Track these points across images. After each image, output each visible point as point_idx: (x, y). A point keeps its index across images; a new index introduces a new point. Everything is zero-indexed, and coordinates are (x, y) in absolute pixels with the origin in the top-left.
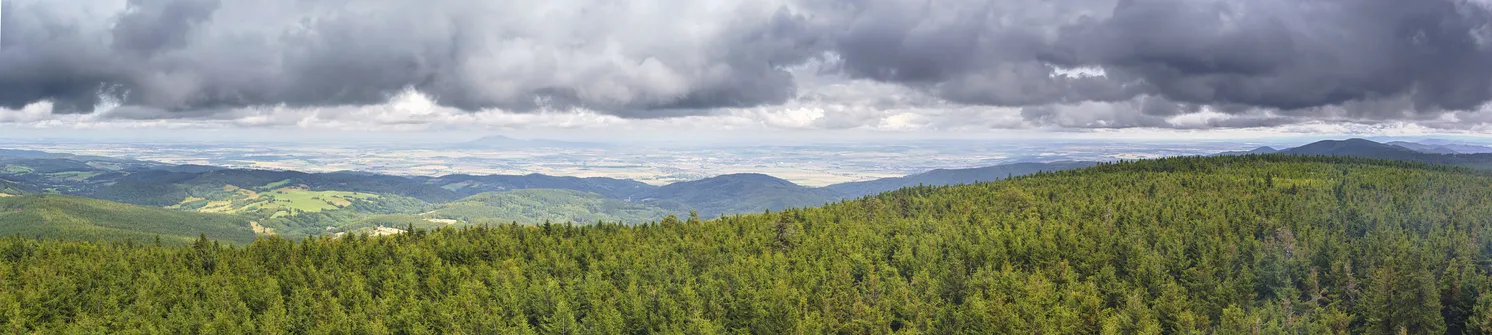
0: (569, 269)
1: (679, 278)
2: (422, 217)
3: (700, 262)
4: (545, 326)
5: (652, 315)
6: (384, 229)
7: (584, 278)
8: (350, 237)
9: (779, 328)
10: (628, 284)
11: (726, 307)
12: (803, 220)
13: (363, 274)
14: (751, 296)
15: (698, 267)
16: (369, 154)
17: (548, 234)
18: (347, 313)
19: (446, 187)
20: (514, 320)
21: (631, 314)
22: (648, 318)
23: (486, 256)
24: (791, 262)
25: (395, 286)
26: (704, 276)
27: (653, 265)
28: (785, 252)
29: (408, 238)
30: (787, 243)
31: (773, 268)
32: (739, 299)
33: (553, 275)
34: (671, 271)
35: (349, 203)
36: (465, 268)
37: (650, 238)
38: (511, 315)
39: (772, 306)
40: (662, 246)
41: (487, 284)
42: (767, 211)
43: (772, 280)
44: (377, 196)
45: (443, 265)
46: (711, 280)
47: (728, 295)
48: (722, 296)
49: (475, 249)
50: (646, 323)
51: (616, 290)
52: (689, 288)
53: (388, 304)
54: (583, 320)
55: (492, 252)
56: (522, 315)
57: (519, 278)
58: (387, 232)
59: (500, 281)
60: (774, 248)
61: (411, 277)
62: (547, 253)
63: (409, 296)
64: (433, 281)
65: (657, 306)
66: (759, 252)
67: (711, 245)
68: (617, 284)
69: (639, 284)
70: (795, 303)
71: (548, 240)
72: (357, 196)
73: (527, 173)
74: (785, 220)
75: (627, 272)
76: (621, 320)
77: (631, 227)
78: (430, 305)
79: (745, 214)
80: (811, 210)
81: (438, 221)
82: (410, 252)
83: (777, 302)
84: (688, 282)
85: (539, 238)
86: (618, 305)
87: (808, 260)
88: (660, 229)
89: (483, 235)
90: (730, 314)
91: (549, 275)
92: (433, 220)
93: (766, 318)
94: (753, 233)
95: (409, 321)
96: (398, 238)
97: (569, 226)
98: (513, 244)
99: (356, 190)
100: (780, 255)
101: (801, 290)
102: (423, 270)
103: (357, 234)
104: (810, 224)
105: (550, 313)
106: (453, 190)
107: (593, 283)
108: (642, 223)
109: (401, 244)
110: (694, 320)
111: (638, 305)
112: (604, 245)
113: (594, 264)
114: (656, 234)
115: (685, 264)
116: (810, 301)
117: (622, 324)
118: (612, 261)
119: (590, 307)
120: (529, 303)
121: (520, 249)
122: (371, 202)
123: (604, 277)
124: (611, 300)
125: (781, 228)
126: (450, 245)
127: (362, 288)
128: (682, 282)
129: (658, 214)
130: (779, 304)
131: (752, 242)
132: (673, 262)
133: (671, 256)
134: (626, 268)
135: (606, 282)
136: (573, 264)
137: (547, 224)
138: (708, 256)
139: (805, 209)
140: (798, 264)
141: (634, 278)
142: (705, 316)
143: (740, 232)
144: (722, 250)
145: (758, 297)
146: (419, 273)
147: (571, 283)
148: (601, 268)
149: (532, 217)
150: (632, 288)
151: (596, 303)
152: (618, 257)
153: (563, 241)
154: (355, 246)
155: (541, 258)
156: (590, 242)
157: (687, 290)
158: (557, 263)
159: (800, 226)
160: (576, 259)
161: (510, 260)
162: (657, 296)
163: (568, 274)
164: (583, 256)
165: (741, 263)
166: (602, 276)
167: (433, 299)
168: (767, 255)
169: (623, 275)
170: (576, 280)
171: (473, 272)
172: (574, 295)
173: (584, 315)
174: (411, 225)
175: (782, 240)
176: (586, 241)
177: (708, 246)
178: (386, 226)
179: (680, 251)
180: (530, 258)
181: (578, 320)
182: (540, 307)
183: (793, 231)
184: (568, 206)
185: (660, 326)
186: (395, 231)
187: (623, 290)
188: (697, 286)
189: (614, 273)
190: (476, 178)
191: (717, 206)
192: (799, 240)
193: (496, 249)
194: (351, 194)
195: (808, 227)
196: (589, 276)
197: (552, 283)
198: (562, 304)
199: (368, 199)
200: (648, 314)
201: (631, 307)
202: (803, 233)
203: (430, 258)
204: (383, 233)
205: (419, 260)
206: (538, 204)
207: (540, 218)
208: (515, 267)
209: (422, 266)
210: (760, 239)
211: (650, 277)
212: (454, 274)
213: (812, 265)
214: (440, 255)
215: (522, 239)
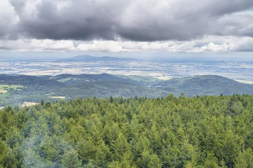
0: (123, 118)
1: (176, 124)
2: (47, 96)
3: (187, 117)
4: (113, 145)
5: (163, 140)
6: (27, 103)
7: (130, 122)
8: (9, 109)
9: (228, 153)
10: (152, 125)
11: (201, 140)
12: (242, 100)
13: (18, 127)
14: (214, 136)
15: (185, 119)
16: (16, 64)
17: (112, 102)
18: (11, 147)
19: (59, 81)
20: (98, 143)
21: (154, 139)
22: (162, 141)
23: (81, 113)
24: (236, 122)
25: (37, 131)
26: (189, 124)
27: (163, 117)
28: (232, 116)
29: (41, 107)
30: (233, 112)
31: (225, 124)
32: (207, 136)
33: (115, 121)
34: (172, 121)
35: (6, 91)
36: (72, 119)
37: (161, 105)
38: (96, 140)
39: (225, 142)
40: (167, 109)
41: (84, 126)
42: (221, 95)
43: (225, 129)
44: (22, 87)
45: (61, 118)
46: (192, 126)
47: (201, 134)
48: (198, 134)
49: (76, 110)
50: (161, 144)
51: (146, 128)
52: (181, 129)
53: (34, 140)
54: (130, 142)
55: (85, 111)
56: (102, 140)
57: (99, 123)
58: (29, 104)
59: (90, 125)
60: (226, 114)
61: (45, 125)
62: (112, 112)
63: (45, 135)
64: (56, 127)
65: (166, 137)
66: (217, 116)
67: (192, 109)
68: (146, 126)
69: (157, 126)
70: (238, 142)
71: (112, 105)
72: (11, 87)
73: (100, 73)
74: (233, 99)
75: (151, 120)
76: (149, 142)
77: (151, 99)
78: (56, 138)
79: (210, 95)
80: (246, 96)
81: (56, 97)
82: (44, 114)
83: (228, 140)
84: (181, 127)
85: (107, 105)
86: (147, 135)
87: (245, 122)
88: (166, 100)
89: (80, 103)
90: (202, 144)
91: (113, 121)
92: (53, 97)
93: (221, 147)
94: (214, 105)
95: (46, 147)
96: (37, 107)
97: (122, 98)
98: (95, 107)
99: (10, 84)
100: (229, 117)
101: (241, 136)
102: (51, 122)
103: (13, 107)
104: (247, 103)
105: (115, 139)
106: (63, 82)
107: (134, 124)
108: (157, 98)
109: (38, 110)
110: (185, 144)
111: (157, 136)
112: (139, 107)
113: (134, 116)
114: (164, 102)
115: (179, 118)
116: (246, 143)
117: (149, 143)
118: (143, 115)
119: (134, 136)
120: (105, 134)
121: (98, 109)
122: (19, 90)
123: (140, 122)
124: (144, 133)
125: (231, 104)
126: (63, 109)
127: (19, 134)
128: (178, 126)
129: (164, 93)
130: (230, 142)
131: (214, 110)
132: (173, 116)
133: (172, 113)
134: (150, 119)
135: (141, 124)
136: (125, 116)
137: (111, 98)
138: (191, 115)
139: (243, 95)
140: (240, 124)
141: (155, 123)
142: (190, 142)
143: (207, 104)
144: (198, 112)
145: (217, 137)
146: (49, 123)
147: (124, 124)
148: (138, 118)
149: (103, 94)
150: (154, 128)
151: (137, 134)
152: (146, 113)
153: (119, 105)
154: (12, 113)
155: (109, 114)
156: (132, 106)
157: (180, 130)
158: (118, 116)
159: (241, 104)
160: (126, 114)
161: (94, 115)
162: (166, 132)
163: (122, 121)
164: (130, 112)
165: (208, 120)
166: (139, 122)
167: (57, 135)
168: (222, 116)
169: (149, 121)
170: (126, 123)
171: (77, 121)
172: (126, 130)
173: (131, 139)
174: (42, 101)
175: (230, 110)
176: (130, 105)
177: (191, 110)
178: (28, 101)
179: (176, 111)
180: (103, 114)
181: (128, 141)
182: (110, 136)
183: (237, 106)
184: (121, 89)
185: (168, 146)
186: (34, 104)
187: (150, 128)
188: (185, 128)
189: (144, 121)
190: (74, 76)
191: (194, 90)
192: (240, 111)
193: (86, 110)
194: (7, 86)
195: (245, 105)
196: (132, 122)
197: (116, 125)
198: (120, 135)
199: (18, 88)
200: (162, 140)
201: (153, 136)
202: (242, 107)
203: (55, 115)
204: (27, 106)
205: (49, 117)
206: (106, 88)
207: (107, 95)
208: (97, 118)
209: (50, 120)
210: (218, 109)
211: (162, 123)
212: (67, 123)
213: (248, 124)
214: (59, 114)
215: (99, 105)
